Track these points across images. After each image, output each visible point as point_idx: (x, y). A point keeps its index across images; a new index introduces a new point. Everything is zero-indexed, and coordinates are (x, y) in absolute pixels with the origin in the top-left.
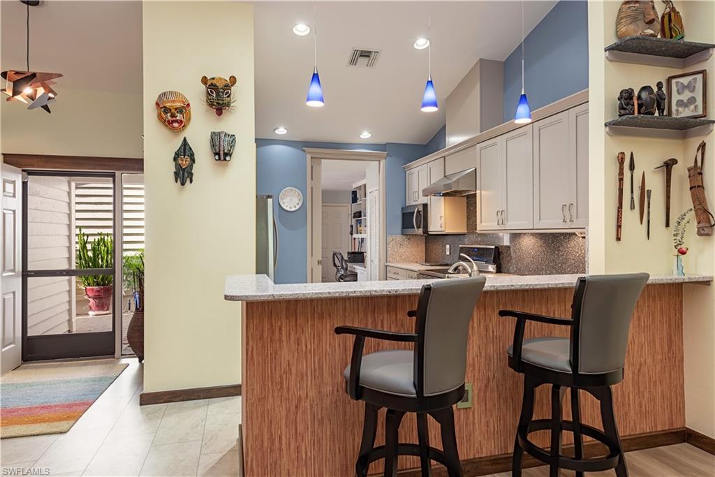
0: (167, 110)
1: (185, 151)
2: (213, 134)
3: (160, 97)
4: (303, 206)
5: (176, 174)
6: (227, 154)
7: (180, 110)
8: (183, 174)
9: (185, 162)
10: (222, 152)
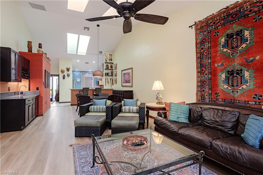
0: (62, 71)
1: (64, 75)
2: (67, 74)
3: (61, 70)
4: (81, 81)
5: (63, 78)
6: (69, 76)
7: (64, 71)
8: (64, 78)
9: (64, 77)
10: (68, 76)
